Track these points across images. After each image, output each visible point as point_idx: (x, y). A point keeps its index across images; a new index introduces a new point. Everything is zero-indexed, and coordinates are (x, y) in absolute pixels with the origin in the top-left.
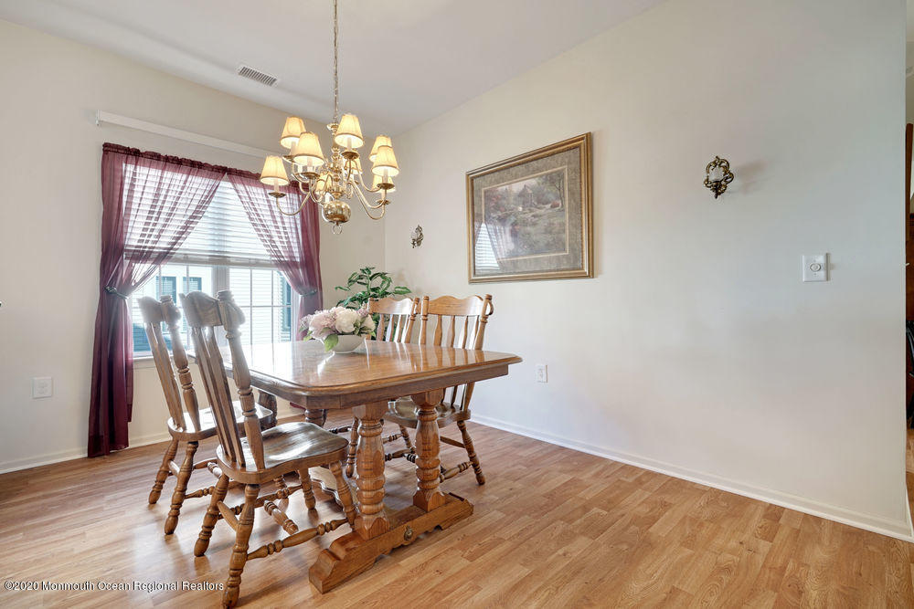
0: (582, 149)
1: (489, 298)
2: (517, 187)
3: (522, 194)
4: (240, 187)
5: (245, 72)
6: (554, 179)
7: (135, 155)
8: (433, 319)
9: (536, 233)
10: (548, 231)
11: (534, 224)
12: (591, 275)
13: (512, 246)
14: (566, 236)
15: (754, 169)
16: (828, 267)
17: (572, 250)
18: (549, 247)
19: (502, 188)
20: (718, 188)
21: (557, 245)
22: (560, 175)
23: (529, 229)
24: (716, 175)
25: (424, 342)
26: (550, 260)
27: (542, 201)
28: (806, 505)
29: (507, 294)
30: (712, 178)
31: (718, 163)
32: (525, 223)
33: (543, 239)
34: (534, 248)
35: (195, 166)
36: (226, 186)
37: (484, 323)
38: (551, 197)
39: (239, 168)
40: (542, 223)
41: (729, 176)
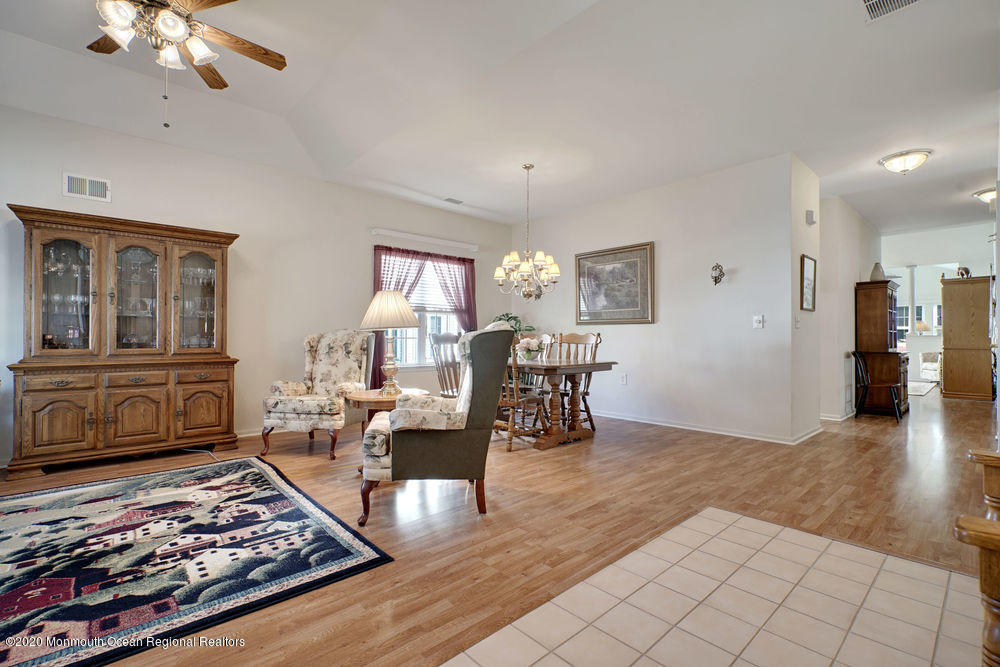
0: (647, 250)
1: (599, 335)
2: (609, 267)
3: (612, 272)
4: (436, 264)
5: (449, 200)
6: (632, 266)
7: (389, 250)
8: (565, 346)
9: (620, 296)
10: (628, 295)
11: (619, 291)
12: (653, 322)
13: (605, 303)
14: (639, 299)
15: (733, 272)
16: (763, 321)
17: (642, 307)
18: (628, 305)
19: (599, 267)
20: (717, 280)
21: (634, 304)
22: (635, 264)
23: (617, 293)
24: (716, 273)
25: (560, 357)
26: (628, 312)
27: (624, 277)
28: (749, 435)
29: (607, 331)
30: (714, 275)
31: (717, 267)
32: (613, 289)
33: (625, 300)
34: (619, 305)
35: (415, 254)
36: (429, 264)
37: (596, 347)
38: (630, 275)
39: (438, 252)
40: (625, 290)
41: (722, 274)
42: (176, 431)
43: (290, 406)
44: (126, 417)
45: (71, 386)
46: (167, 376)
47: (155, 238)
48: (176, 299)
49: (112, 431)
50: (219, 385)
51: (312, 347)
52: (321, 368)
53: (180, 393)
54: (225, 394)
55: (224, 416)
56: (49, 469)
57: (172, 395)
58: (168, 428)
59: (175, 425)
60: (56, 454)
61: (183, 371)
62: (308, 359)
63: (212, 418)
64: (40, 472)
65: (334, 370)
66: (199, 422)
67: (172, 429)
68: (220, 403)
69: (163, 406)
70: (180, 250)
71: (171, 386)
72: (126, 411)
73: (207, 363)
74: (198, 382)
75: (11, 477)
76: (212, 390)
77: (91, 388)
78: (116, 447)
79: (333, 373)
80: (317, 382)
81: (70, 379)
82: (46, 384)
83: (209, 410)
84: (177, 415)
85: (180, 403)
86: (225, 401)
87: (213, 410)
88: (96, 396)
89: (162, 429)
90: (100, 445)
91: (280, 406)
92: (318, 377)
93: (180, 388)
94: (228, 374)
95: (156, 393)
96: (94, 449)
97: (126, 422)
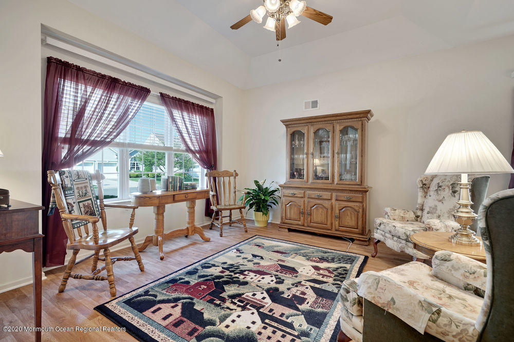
42: (335, 227)
43: (388, 229)
44: (314, 213)
45: (296, 195)
46: (332, 196)
47: (329, 122)
48: (338, 153)
49: (309, 219)
50: (357, 204)
51: (425, 184)
52: (430, 202)
53: (337, 206)
54: (361, 210)
55: (360, 223)
56: (290, 230)
57: (334, 206)
58: (332, 224)
59: (335, 222)
60: (291, 224)
61: (339, 194)
62: (420, 193)
63: (352, 223)
64: (287, 230)
65: (439, 205)
66: (346, 224)
67: (333, 224)
68: (358, 215)
69: (329, 211)
70: (340, 126)
71: (333, 201)
72: (315, 210)
73: (351, 191)
74: (345, 201)
75: (280, 229)
76: (353, 206)
77: (302, 197)
78: (311, 227)
79: (439, 208)
80: (425, 212)
81: (296, 193)
82: (289, 194)
83: (351, 218)
84: (336, 217)
85: (337, 211)
86: (360, 215)
87: (353, 218)
88: (304, 201)
89: (329, 223)
90: (306, 225)
91: (382, 226)
92: (427, 209)
93: (337, 203)
94: (363, 198)
95: (327, 204)
96: (303, 225)
97: (314, 216)
